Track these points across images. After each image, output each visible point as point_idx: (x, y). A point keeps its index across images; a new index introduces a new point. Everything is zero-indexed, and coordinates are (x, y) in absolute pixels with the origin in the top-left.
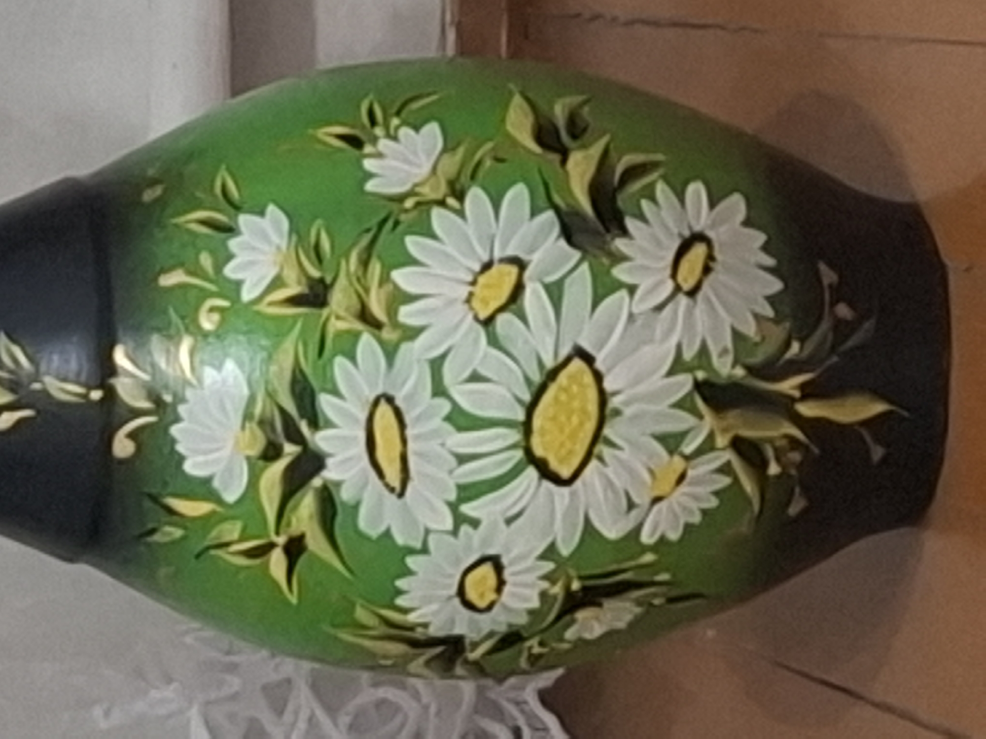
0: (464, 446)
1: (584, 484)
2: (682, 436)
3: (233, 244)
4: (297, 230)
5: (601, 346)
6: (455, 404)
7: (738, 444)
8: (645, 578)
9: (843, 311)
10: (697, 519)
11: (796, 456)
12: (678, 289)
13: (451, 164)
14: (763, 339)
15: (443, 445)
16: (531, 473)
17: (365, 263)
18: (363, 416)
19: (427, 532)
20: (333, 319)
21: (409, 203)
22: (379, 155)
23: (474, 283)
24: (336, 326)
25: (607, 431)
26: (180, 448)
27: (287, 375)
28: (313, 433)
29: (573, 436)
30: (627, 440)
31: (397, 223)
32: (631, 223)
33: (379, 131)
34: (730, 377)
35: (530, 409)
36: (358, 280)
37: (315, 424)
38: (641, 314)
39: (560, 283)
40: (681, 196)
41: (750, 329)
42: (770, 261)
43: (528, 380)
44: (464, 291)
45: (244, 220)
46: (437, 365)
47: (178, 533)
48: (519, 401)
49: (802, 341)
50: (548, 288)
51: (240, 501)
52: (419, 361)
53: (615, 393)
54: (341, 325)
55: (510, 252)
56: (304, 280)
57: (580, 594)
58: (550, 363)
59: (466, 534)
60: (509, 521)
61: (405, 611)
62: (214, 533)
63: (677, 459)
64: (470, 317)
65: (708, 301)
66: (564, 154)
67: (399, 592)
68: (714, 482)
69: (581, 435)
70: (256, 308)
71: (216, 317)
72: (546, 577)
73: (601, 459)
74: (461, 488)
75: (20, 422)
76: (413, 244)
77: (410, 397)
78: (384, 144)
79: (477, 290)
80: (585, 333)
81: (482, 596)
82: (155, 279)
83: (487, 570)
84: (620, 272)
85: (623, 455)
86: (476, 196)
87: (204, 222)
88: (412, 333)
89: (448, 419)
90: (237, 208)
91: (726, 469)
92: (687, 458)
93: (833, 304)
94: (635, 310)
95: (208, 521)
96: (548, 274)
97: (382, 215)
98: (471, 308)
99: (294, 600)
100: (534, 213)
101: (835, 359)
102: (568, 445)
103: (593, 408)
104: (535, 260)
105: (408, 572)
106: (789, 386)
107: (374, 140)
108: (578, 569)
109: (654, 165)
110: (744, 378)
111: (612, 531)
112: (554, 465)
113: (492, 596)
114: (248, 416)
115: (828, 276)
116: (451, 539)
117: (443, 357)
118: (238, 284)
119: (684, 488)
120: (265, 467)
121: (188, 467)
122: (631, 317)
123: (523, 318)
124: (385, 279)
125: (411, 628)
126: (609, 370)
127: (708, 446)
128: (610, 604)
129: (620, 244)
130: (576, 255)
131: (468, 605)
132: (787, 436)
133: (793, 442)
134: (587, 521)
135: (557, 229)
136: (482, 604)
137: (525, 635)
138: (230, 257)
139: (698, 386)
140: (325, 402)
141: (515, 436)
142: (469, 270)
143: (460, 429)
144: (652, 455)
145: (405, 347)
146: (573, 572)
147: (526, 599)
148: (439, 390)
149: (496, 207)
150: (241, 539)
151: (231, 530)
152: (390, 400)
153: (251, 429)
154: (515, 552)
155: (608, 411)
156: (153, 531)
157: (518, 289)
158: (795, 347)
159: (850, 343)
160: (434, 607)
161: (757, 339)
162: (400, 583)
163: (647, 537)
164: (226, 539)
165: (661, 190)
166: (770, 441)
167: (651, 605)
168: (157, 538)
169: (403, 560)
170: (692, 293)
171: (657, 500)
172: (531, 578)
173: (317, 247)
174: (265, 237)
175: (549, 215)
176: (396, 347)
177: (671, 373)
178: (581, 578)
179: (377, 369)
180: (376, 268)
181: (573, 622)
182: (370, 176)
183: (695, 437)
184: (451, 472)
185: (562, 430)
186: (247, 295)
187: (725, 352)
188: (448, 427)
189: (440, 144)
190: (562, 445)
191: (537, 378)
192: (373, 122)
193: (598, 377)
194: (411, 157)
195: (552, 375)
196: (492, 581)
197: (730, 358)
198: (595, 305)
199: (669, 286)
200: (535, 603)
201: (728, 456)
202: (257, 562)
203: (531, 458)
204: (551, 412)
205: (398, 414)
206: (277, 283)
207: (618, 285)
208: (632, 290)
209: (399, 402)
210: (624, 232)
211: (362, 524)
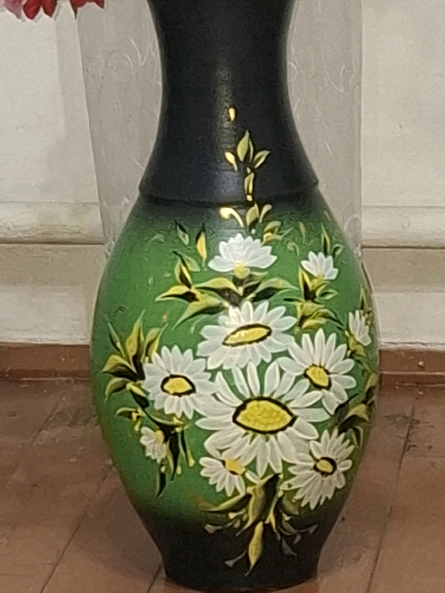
0: (250, 370)
1: (234, 428)
2: (255, 471)
3: (321, 254)
4: (332, 283)
5: (297, 429)
6: (268, 364)
7: (248, 497)
8: (179, 461)
9: (298, 538)
10: (211, 482)
11: (237, 525)
12: (317, 461)
13: (361, 351)
14: (293, 504)
15: (250, 360)
16: (239, 403)
17: (325, 316)
18: (260, 322)
19: (206, 358)
20: (301, 304)
21: (347, 333)
22: (360, 318)
23: (321, 367)
24: (298, 305)
25: (259, 436)
26: (231, 240)
27: (275, 286)
28: (249, 300)
29: (256, 421)
30: (255, 446)
31: (340, 329)
32: (343, 435)
33: (367, 315)
34: (279, 490)
35: (269, 399)
36: (318, 313)
37: (254, 300)
38: (309, 445)
39: (322, 406)
40: (348, 458)
41: (298, 497)
42: (322, 503)
43: (281, 397)
44: (318, 364)
45: (330, 258)
46: (286, 354)
47: (186, 241)
48: (273, 394)
49: (289, 522)
50: (320, 401)
51: (210, 269)
52: (287, 346)
53: (276, 438)
54: (298, 308)
55: (334, 382)
56: (315, 288)
57: (173, 432)
58: (289, 406)
59: (207, 376)
60: (214, 395)
61: (159, 352)
62: (190, 258)
63: (244, 469)
64: (306, 367)
65: (312, 475)
66: (364, 402)
67: (170, 348)
68: (230, 488)
69: (257, 424)
70: (300, 269)
71: (292, 249)
72: (183, 414)
73: (246, 434)
74: (230, 371)
75: (231, 164)
76: (333, 336)
77: (271, 344)
78: (363, 318)
79: (318, 369)
80: (303, 421)
81: (172, 386)
82: (301, 221)
83: (188, 387)
84: (326, 432)
85: (247, 445)
86: (351, 363)
87: (325, 240)
88: (299, 341)
89: (263, 362)
90: (334, 255)
91: (236, 493)
92: (243, 475)
93: (302, 534)
94: (311, 442)
95: (196, 255)
96: (326, 400)
97: (342, 322)
98: (311, 367)
99: (158, 299)
100: (347, 390)
101: (279, 537)
102: (253, 419)
103: (269, 428)
104: (331, 394)
105: (182, 351)
106: (271, 518)
107: (364, 315)
108: (187, 430)
109: (359, 444)
110: (277, 497)
111: (207, 444)
112: (243, 413)
113: (172, 391)
114: (252, 269)
115: (312, 530)
116: (203, 368)
117: (290, 357)
118: (307, 259)
119: (229, 474)
120: (230, 280)
121: (222, 244)
122: (308, 441)
123: (308, 391)
124: (320, 326)
125: (147, 355)
126: (287, 434)
127: (248, 483)
128: (166, 446)
129: (336, 432)
130: (332, 412)
131: (166, 380)
132: (248, 519)
133: (243, 523)
134: (213, 432)
135: (341, 402)
136: (166, 387)
137: (147, 409)
138: (316, 253)
139: (276, 476)
140: (265, 304)
141: (256, 394)
142: (325, 365)
143: (258, 368)
144: (246, 458)
145: (293, 338)
146: (186, 427)
147: (170, 407)
148: (275, 356)
149: (348, 374)
150: (190, 272)
151: (194, 267)
152: (269, 334)
153: (247, 271)
154: (197, 400)
155: (268, 435)
156: (184, 231)
157: (319, 387)
158: (287, 518)
159: (284, 544)
160: (162, 364)
161: (293, 501)
162: (176, 348)
163: (203, 461)
164: (189, 265)
165: (352, 448)
166: (247, 512)
167: (162, 465)
168: (181, 233)
169: (190, 348)
170: (315, 468)
171: (224, 463)
172: (183, 408)
173: (327, 293)
174: (326, 269)
175: (346, 398)
176: (293, 335)
177: (284, 462)
178: (182, 433)
179: (283, 327)
180: (323, 321)
181: (155, 431)
182: (354, 313)
183: (253, 477)
184: (237, 365)
185: (260, 415)
186: (304, 263)
187: (290, 486)
188: (259, 362)
189: (365, 344)
190: (253, 415)
191: (283, 401)
192: (369, 313)
193: (283, 429)
194: (361, 332)
195: (284, 408)
196: (180, 391)
197: (287, 489)
198: (314, 424)
199: (318, 457)
200: (167, 412)
201: (242, 494)
202: (179, 280)
203: (246, 402)
204: (268, 408)
205: (263, 339)
206: (311, 277)
207: (320, 434)
208: (319, 440)
209: (269, 338)
210: (340, 433)
211: (207, 327)
